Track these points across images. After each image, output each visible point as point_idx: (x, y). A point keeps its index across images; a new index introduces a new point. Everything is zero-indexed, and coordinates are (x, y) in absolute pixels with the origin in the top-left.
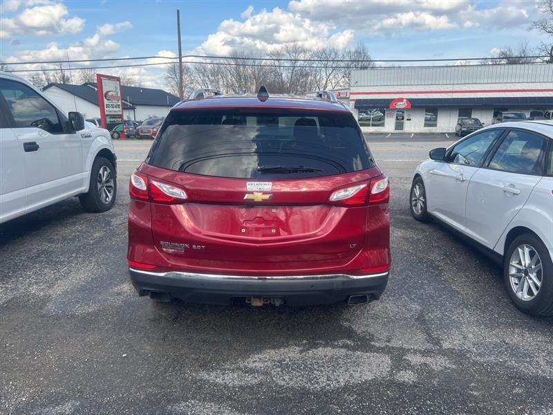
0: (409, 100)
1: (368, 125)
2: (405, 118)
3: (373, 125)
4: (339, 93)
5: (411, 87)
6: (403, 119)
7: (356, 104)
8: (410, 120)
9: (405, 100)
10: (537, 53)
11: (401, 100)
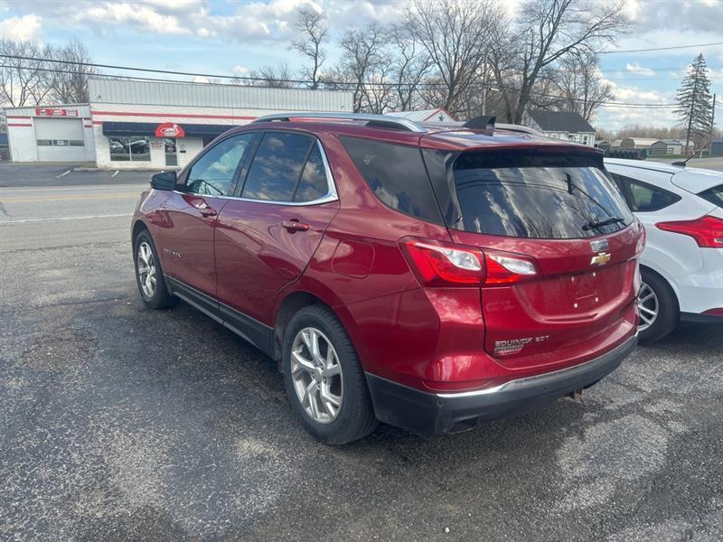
0: (181, 126)
1: (128, 159)
2: (178, 149)
3: (134, 159)
4: (64, 111)
5: (179, 108)
6: (175, 151)
7: (104, 128)
8: (185, 152)
9: (175, 126)
10: (300, 77)
11: (170, 125)
